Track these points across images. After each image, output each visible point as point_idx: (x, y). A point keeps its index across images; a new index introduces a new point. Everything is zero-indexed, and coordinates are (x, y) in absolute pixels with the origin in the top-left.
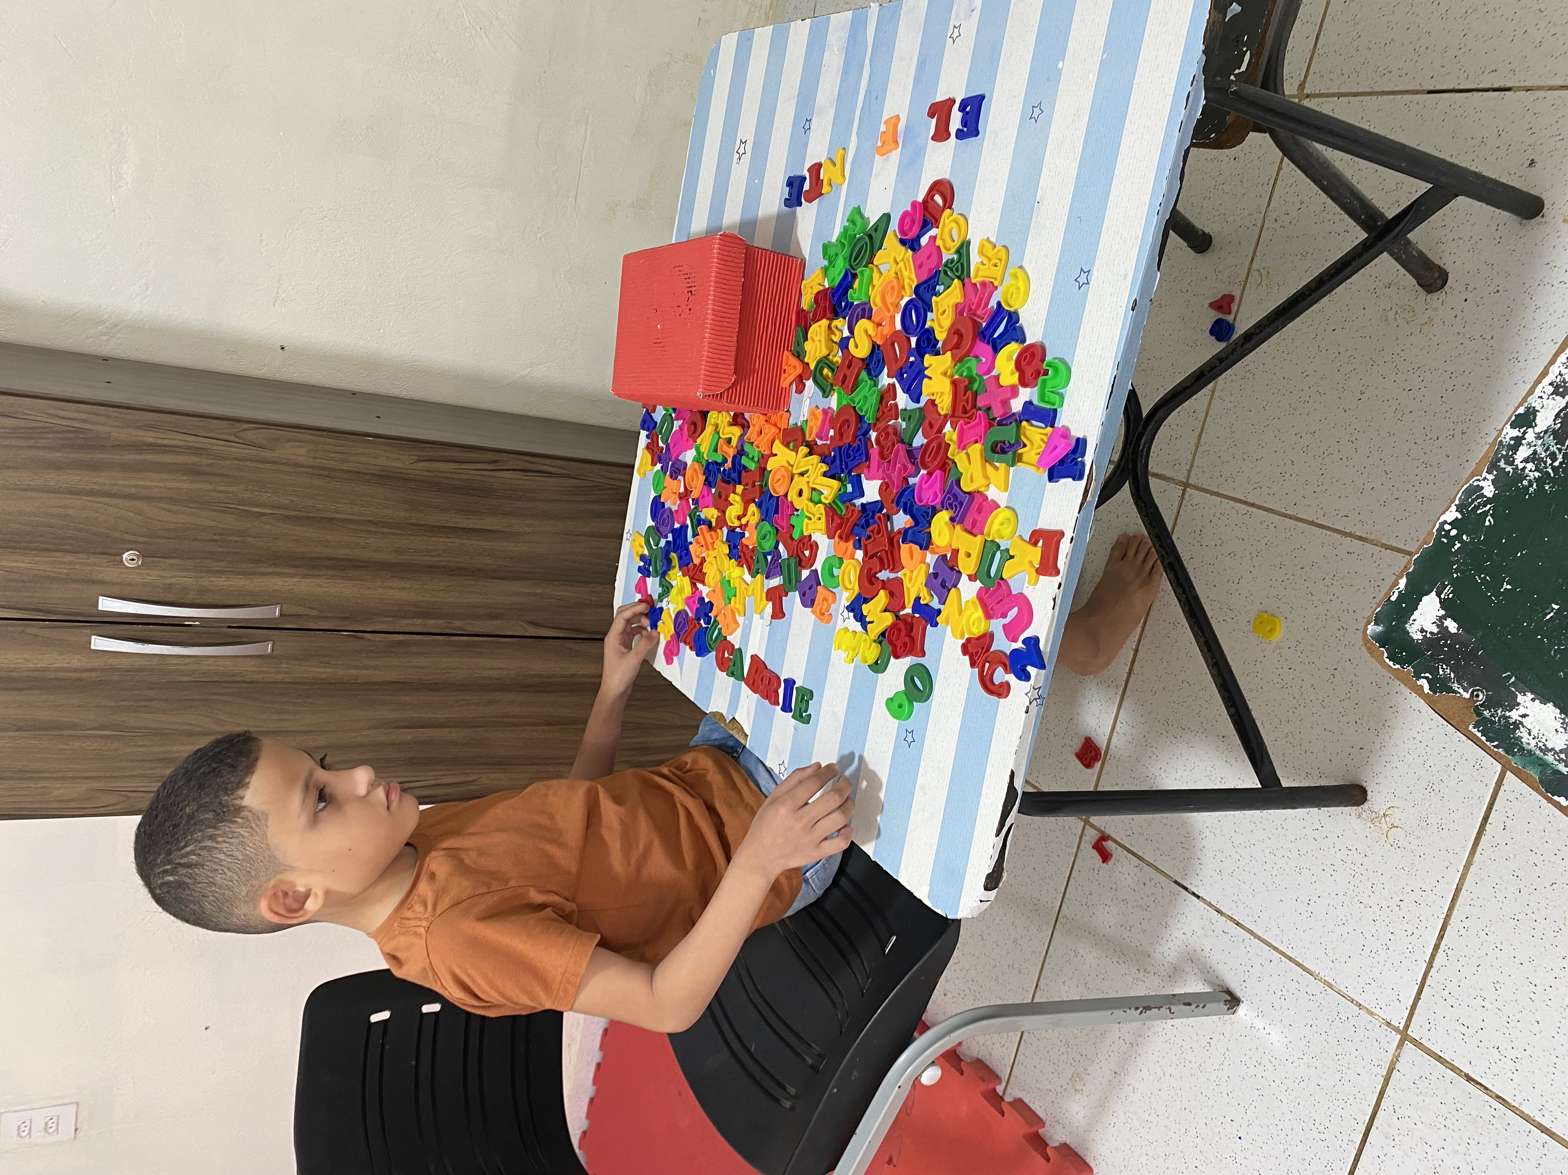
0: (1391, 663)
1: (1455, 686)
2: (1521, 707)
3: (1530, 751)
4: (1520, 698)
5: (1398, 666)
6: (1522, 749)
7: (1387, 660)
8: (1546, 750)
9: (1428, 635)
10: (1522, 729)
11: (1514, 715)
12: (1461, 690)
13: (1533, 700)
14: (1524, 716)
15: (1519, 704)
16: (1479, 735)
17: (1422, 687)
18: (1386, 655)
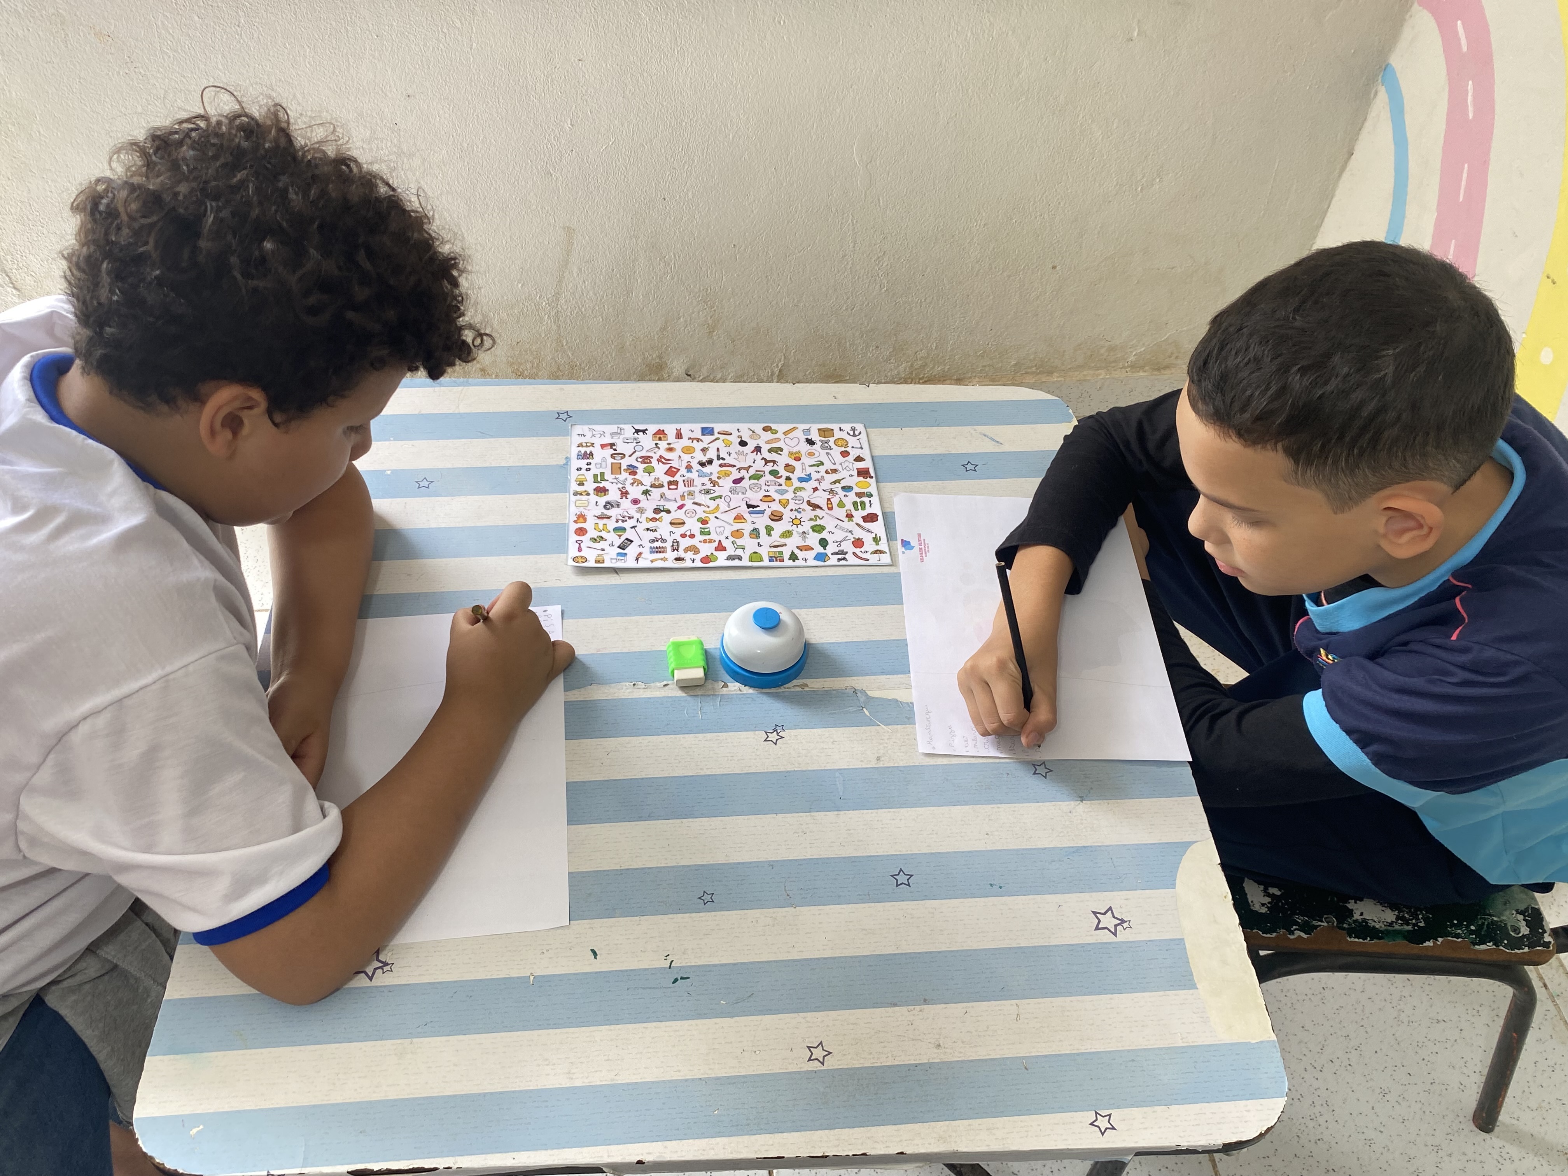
0: (1269, 935)
1: (1315, 923)
2: (1355, 911)
3: (1386, 930)
4: (1350, 906)
5: (1274, 935)
6: (1382, 932)
7: (1265, 935)
8: (1391, 924)
9: (1269, 905)
10: (1370, 922)
11: (1357, 916)
12: (1320, 923)
13: (1356, 903)
14: (1362, 914)
15: (1352, 910)
16: (1356, 940)
17: (1300, 936)
18: (1261, 933)
